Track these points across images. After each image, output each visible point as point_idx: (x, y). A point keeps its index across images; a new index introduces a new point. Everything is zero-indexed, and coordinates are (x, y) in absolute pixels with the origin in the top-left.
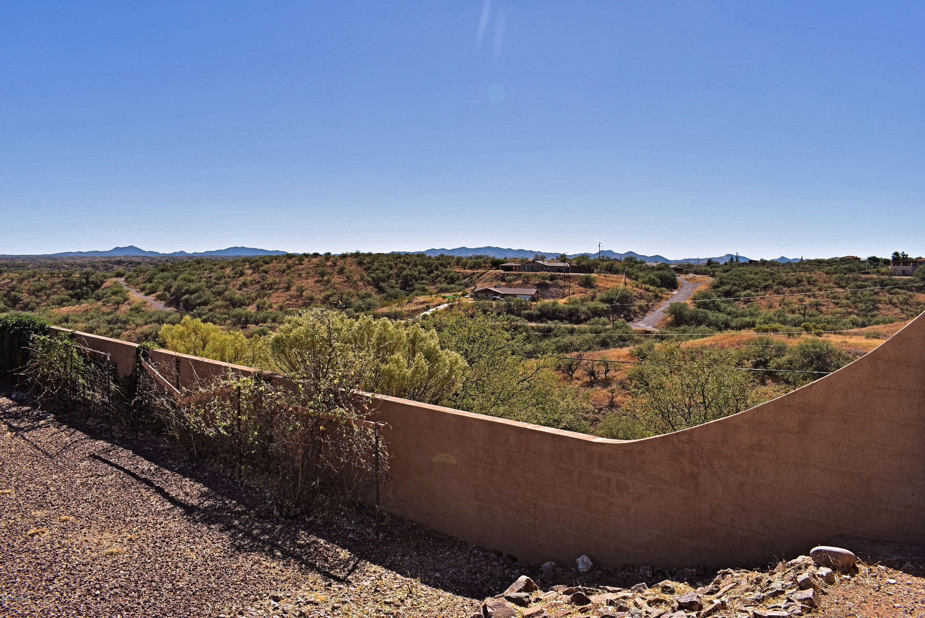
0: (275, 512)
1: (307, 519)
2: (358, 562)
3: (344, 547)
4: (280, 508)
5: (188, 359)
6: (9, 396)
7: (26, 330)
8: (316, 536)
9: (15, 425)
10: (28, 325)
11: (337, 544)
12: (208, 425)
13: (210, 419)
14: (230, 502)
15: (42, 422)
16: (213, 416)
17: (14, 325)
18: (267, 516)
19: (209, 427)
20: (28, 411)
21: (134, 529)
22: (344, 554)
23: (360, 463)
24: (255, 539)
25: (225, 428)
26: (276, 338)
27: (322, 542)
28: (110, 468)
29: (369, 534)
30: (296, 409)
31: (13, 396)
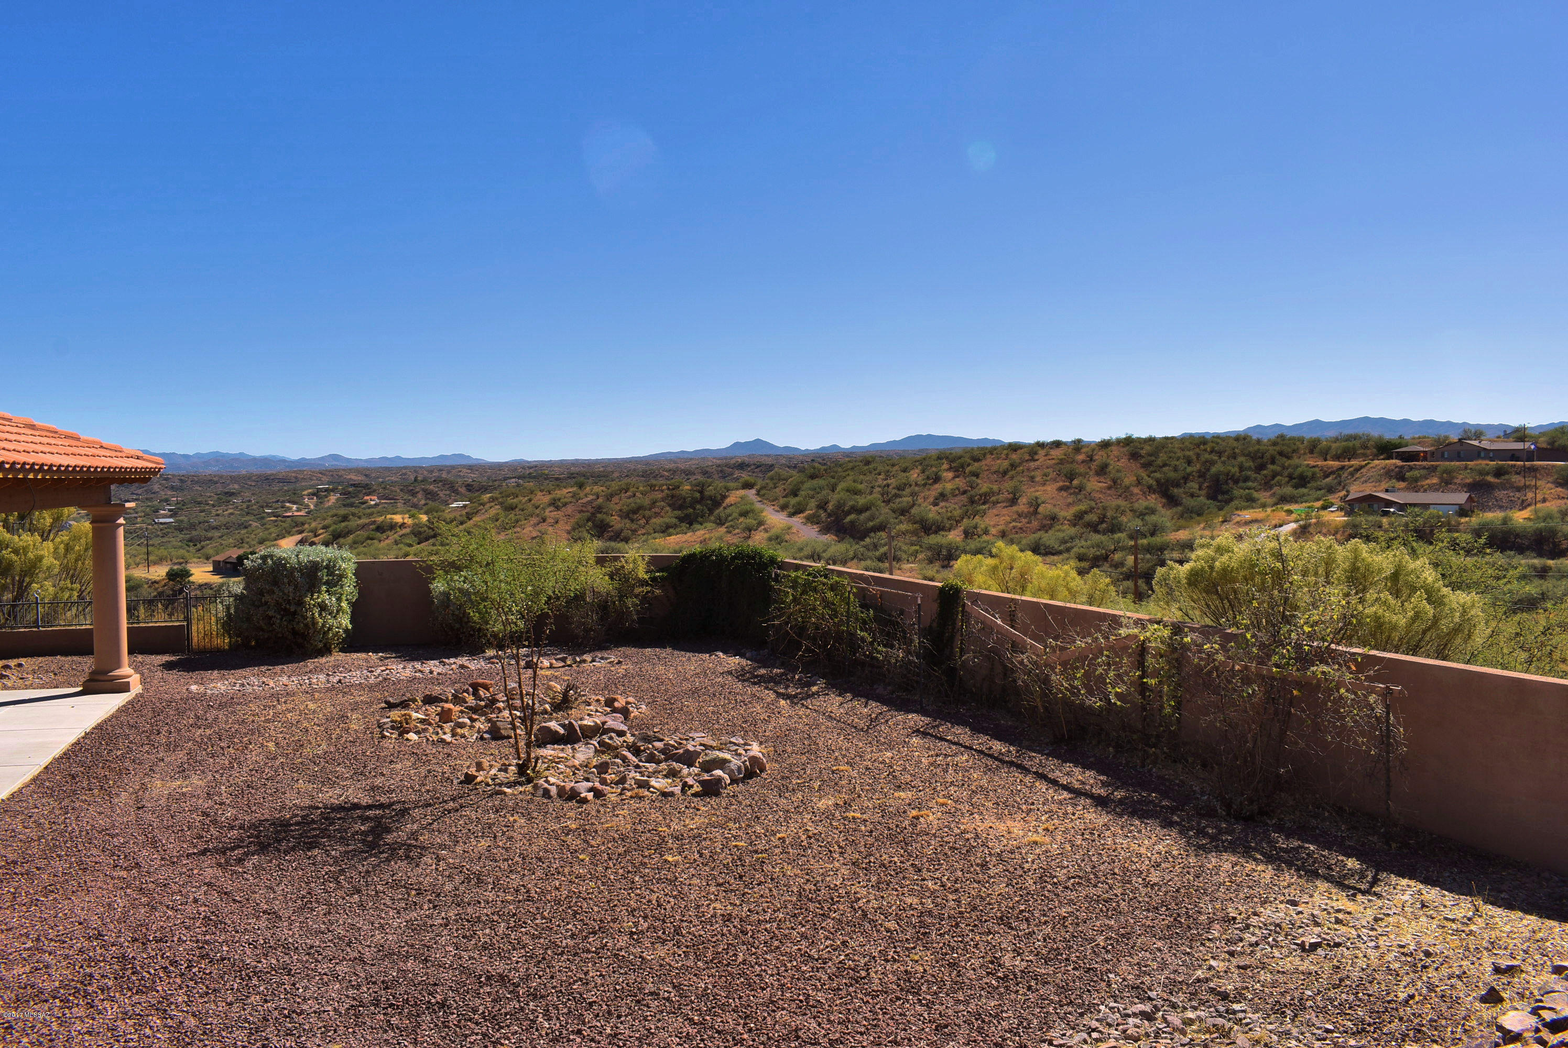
0: (1219, 811)
1: (1269, 821)
2: (1376, 874)
3: (1349, 856)
4: (1228, 806)
5: (1038, 603)
6: (742, 656)
7: (750, 564)
8: (1299, 840)
10: (753, 558)
11: (1336, 851)
12: (1090, 692)
13: (1095, 684)
14: (1150, 795)
15: (814, 689)
16: (1102, 679)
17: (734, 558)
18: (1210, 813)
19: (1093, 695)
20: (782, 674)
21: (1043, 818)
22: (1352, 863)
23: (1356, 743)
24: (1213, 838)
25: (1117, 694)
26: (1192, 570)
27: (1312, 848)
28: (954, 747)
29: (1375, 844)
30: (1246, 668)
31: (748, 655)
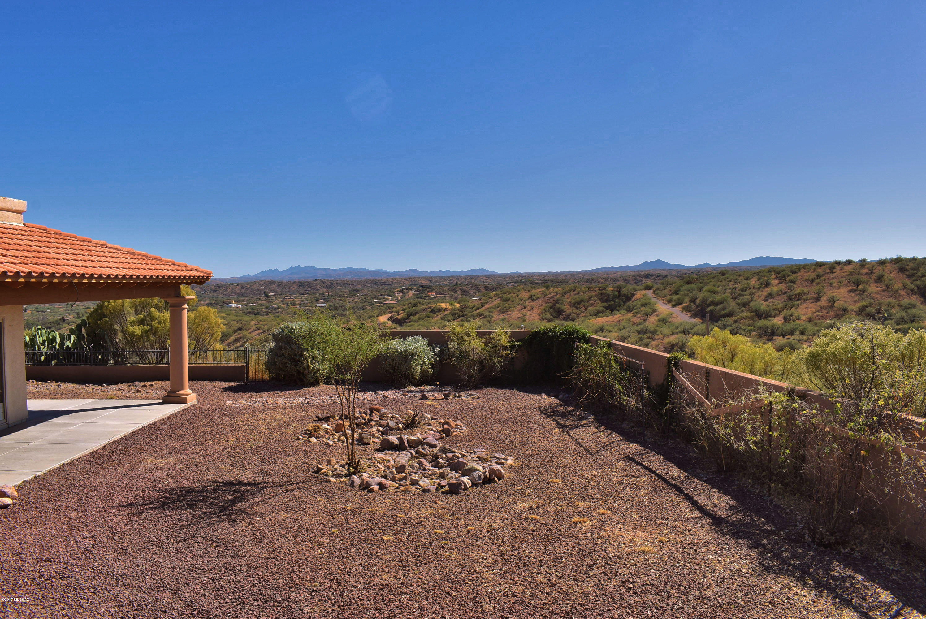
0: (807, 537)
1: (842, 550)
2: (902, 609)
3: (886, 588)
4: (813, 533)
5: (718, 371)
6: (556, 397)
7: (570, 338)
8: (853, 570)
9: (562, 422)
10: (573, 335)
11: (878, 584)
12: (737, 438)
13: (739, 433)
14: (759, 520)
15: (584, 422)
16: (743, 430)
17: (561, 334)
18: (798, 540)
19: (739, 440)
20: (573, 411)
21: (665, 532)
22: (886, 596)
23: (908, 496)
24: (784, 562)
25: (755, 443)
26: (811, 353)
27: (860, 578)
28: (642, 470)
29: (917, 580)
30: (834, 430)
31: (560, 397)
